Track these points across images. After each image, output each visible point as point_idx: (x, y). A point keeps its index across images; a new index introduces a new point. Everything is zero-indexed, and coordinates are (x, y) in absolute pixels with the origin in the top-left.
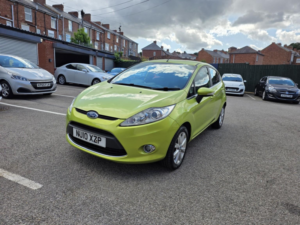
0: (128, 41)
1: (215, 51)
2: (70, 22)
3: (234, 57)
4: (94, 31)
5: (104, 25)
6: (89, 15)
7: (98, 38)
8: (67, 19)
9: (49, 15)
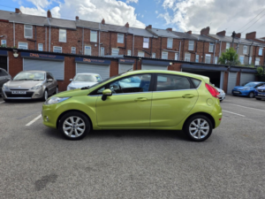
4: (257, 47)
6: (254, 33)
7: (260, 53)
8: (224, 43)
9: (208, 42)
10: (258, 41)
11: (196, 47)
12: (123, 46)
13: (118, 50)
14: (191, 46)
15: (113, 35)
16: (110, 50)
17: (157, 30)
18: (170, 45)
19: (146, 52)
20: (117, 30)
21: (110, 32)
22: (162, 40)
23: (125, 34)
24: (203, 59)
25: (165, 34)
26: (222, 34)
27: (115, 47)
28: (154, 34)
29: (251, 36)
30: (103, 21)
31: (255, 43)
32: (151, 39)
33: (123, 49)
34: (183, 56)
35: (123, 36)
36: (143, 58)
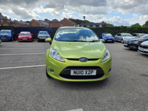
1: (40, 21)
3: (51, 24)
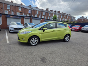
0: (71, 17)
2: (54, 14)
4: (60, 15)
5: (64, 13)
6: (59, 11)
7: (61, 17)
8: (53, 13)
9: (48, 13)
10: (60, 13)
11: (45, 14)
12: (21, 12)
13: (19, 13)
14: (44, 14)
15: (17, 7)
16: (16, 13)
17: (33, 7)
18: (37, 13)
19: (30, 15)
20: (18, 6)
21: (15, 6)
22: (35, 11)
23: (22, 7)
24: (47, 18)
25: (36, 9)
26: (52, 11)
27: (18, 12)
28: (32, 9)
29: (59, 12)
30: (12, 1)
31: (60, 14)
32: (31, 10)
33: (21, 13)
34: (42, 17)
35: (21, 8)
36: (33, 17)
